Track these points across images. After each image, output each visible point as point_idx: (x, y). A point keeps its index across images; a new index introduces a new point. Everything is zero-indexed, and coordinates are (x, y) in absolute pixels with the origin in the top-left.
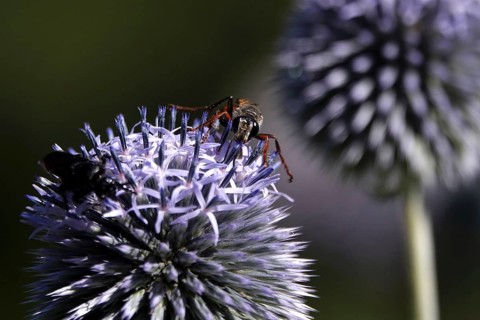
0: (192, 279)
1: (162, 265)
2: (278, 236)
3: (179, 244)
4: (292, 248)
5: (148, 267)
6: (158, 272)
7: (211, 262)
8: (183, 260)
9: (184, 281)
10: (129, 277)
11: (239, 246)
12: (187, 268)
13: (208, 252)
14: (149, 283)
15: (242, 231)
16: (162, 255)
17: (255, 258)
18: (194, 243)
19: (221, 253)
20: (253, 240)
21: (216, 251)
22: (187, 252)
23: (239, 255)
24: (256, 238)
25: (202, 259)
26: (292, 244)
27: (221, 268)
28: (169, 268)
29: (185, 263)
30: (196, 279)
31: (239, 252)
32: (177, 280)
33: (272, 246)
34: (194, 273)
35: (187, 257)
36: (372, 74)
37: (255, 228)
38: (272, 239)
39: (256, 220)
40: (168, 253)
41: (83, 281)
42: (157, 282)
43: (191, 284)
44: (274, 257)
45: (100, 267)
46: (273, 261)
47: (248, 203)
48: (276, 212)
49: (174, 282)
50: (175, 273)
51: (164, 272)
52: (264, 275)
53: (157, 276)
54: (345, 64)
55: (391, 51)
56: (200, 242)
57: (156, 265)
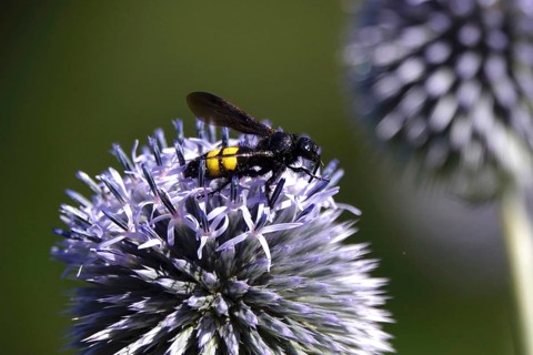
0: (245, 311)
1: (210, 298)
2: (342, 256)
3: (228, 272)
4: (359, 268)
5: (193, 301)
6: (206, 306)
7: (265, 291)
8: (233, 291)
9: (237, 314)
10: (173, 314)
11: (296, 270)
12: (239, 299)
13: (263, 279)
14: (198, 319)
15: (300, 253)
16: (209, 287)
17: (315, 283)
18: (245, 271)
19: (277, 279)
20: (312, 262)
21: (271, 278)
22: (237, 282)
23: (296, 281)
24: (316, 260)
25: (255, 288)
26: (360, 263)
27: (276, 296)
28: (219, 301)
29: (236, 294)
30: (250, 311)
31: (296, 277)
32: (227, 314)
33: (335, 267)
34: (248, 304)
35: (237, 286)
36: (450, 63)
37: (314, 248)
38: (335, 260)
39: (315, 239)
40: (216, 284)
41: (122, 322)
42: (206, 318)
43: (244, 317)
44: (339, 279)
45: (139, 305)
46: (338, 284)
47: (303, 221)
48: (339, 228)
49: (224, 316)
50: (224, 306)
51: (213, 305)
52: (328, 301)
53: (205, 310)
54: (419, 53)
55: (469, 35)
56: (252, 269)
57: (203, 298)
